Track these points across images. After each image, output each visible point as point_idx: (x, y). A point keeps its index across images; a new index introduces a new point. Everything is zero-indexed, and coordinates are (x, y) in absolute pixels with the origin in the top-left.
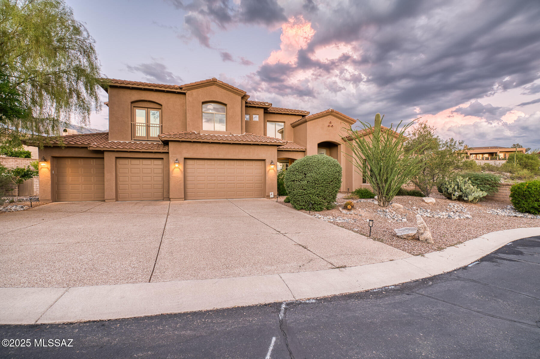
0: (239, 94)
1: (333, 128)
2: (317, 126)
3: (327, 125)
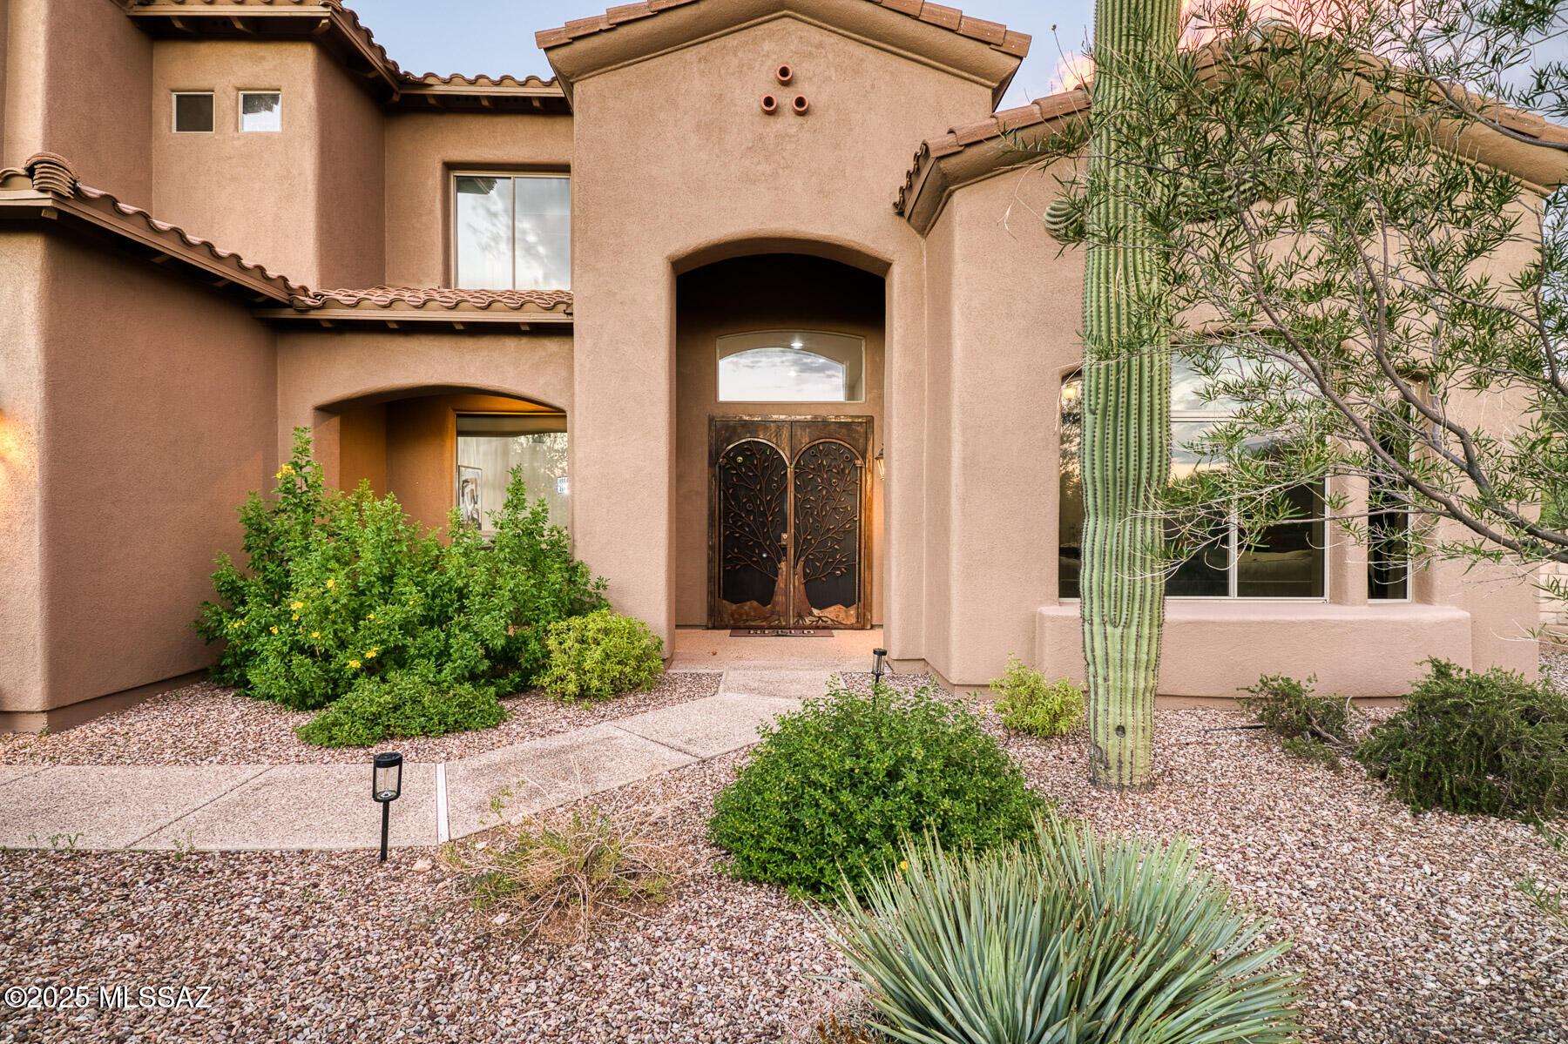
1: (809, 121)
2: (662, 116)
3: (757, 104)
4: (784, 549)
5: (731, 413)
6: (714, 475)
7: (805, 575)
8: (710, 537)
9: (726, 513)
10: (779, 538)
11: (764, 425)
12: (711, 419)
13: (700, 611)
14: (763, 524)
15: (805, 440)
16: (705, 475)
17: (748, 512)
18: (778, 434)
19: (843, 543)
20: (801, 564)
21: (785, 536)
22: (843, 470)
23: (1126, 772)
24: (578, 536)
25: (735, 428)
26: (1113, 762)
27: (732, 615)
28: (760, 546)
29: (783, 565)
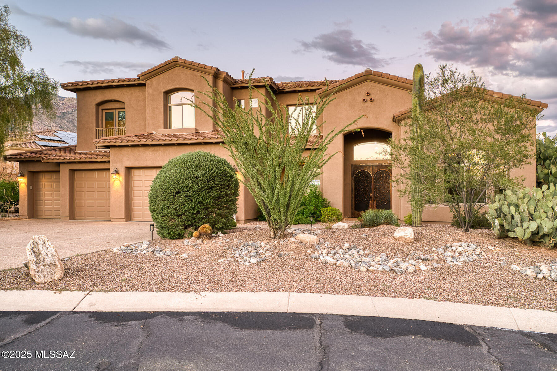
0: (209, 73)
1: (373, 103)
2: (342, 104)
3: (362, 100)
4: (371, 198)
5: (357, 163)
6: (353, 179)
7: (376, 204)
8: (352, 195)
9: (356, 189)
10: (370, 195)
11: (366, 166)
12: (352, 165)
13: (349, 214)
14: (366, 191)
15: (376, 170)
16: (351, 179)
17: (362, 188)
18: (369, 169)
19: (387, 196)
20: (375, 201)
21: (371, 194)
22: (386, 177)
23: (416, 224)
24: (324, 193)
25: (358, 167)
26: (415, 223)
27: (358, 214)
28: (364, 197)
29: (371, 202)
